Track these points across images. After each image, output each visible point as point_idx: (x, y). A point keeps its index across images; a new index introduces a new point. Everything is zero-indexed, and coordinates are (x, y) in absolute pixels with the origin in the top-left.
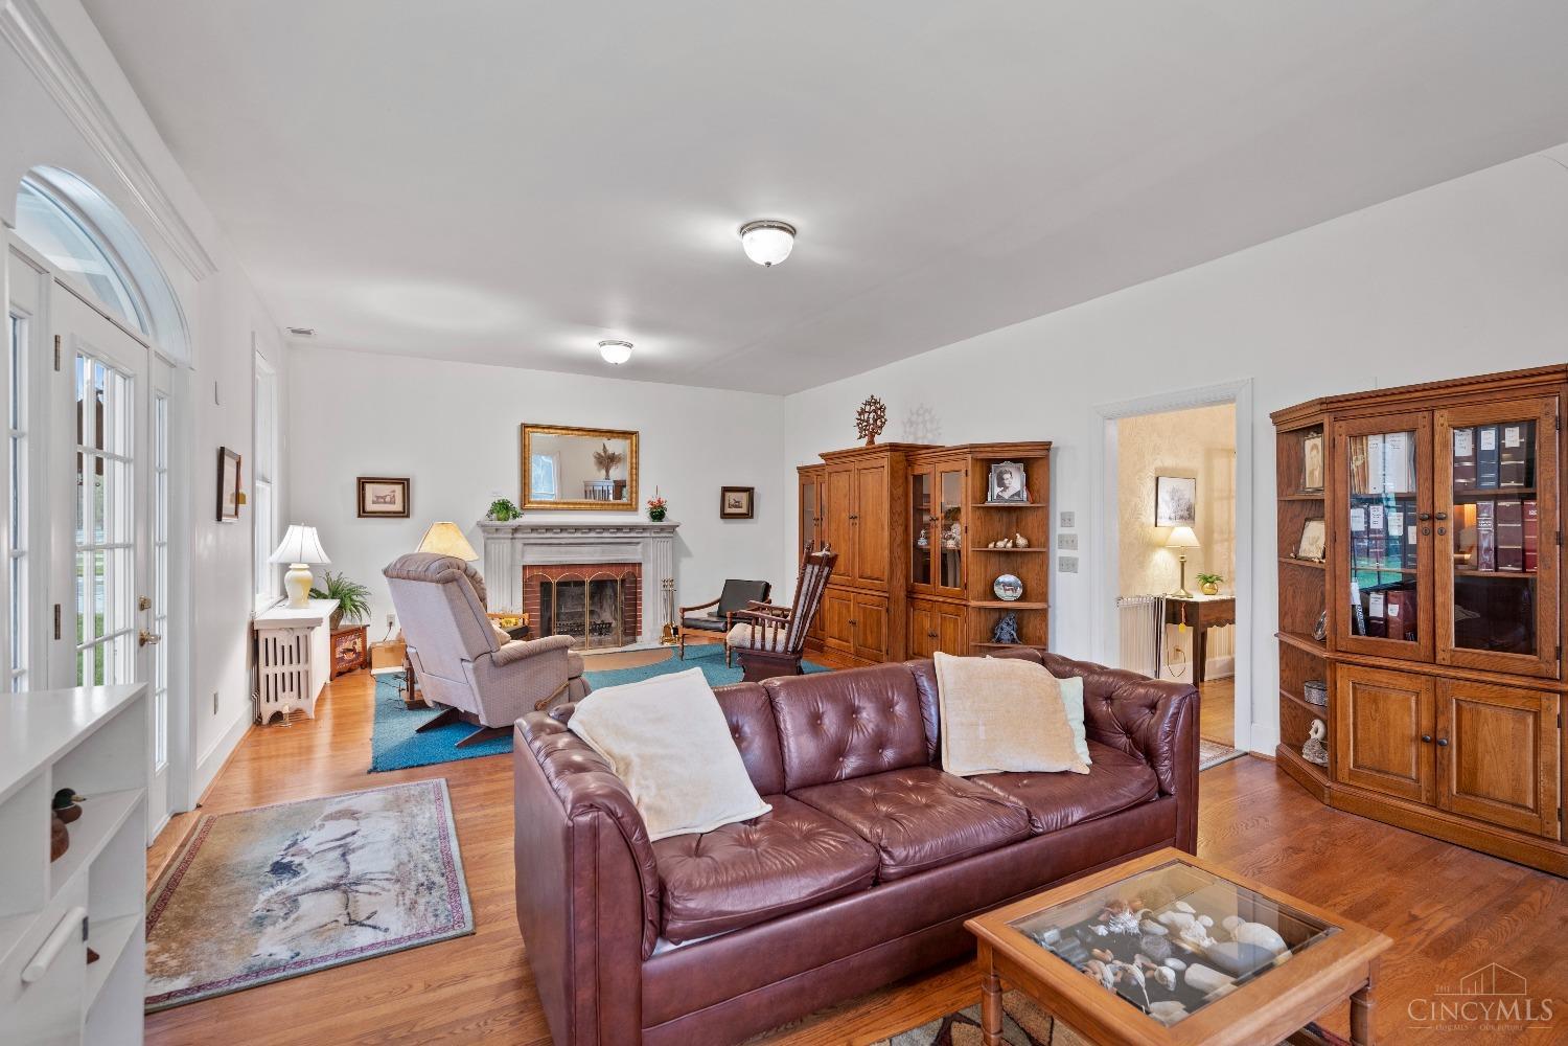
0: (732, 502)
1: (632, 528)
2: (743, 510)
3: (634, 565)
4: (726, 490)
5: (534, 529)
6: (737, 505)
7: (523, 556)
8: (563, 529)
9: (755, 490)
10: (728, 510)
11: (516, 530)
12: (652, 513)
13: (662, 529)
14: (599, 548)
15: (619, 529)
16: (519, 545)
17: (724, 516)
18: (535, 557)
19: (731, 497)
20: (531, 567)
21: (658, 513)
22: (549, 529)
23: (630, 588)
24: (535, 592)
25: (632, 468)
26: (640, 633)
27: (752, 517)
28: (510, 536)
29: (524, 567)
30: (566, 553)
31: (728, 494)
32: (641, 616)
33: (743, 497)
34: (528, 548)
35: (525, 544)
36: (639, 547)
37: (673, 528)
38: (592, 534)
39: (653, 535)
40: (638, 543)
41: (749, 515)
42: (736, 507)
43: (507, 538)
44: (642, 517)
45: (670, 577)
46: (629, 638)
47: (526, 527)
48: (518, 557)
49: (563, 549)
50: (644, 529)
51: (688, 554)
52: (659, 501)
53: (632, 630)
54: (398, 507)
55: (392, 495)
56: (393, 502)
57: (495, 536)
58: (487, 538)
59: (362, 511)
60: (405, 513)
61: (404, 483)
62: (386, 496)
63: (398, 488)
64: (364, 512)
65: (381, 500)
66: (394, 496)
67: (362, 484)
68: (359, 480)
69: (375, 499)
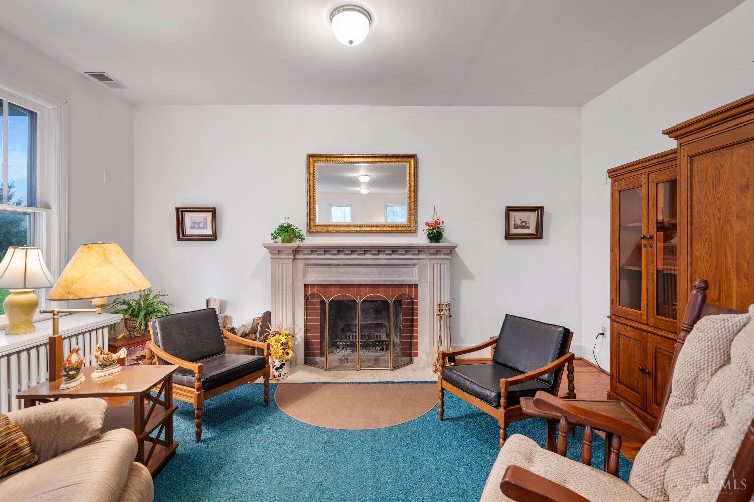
0: (518, 222)
1: (407, 250)
2: (532, 231)
3: (410, 286)
4: (510, 210)
5: (313, 250)
6: (524, 225)
7: (304, 276)
8: (340, 250)
9: (545, 210)
10: (513, 231)
11: (297, 251)
12: (429, 234)
13: (438, 251)
14: (374, 269)
15: (394, 250)
16: (300, 265)
17: (509, 236)
18: (315, 276)
19: (517, 217)
20: (313, 286)
21: (436, 235)
22: (326, 250)
23: (406, 309)
24: (315, 309)
25: (410, 191)
26: (417, 355)
27: (541, 238)
28: (292, 257)
29: (306, 286)
30: (345, 273)
31: (512, 214)
32: (417, 337)
33: (531, 217)
34: (310, 269)
35: (307, 265)
36: (416, 268)
37: (451, 250)
38: (368, 256)
39: (430, 257)
40: (415, 265)
41: (538, 235)
42: (523, 227)
43: (289, 259)
44: (421, 239)
45: (447, 300)
46: (406, 359)
47: (306, 248)
48: (300, 276)
49: (341, 269)
50: (420, 250)
51: (470, 276)
52: (436, 222)
53: (409, 352)
54: (209, 232)
55: (204, 221)
56: (205, 228)
57: (278, 256)
58: (273, 259)
59: (181, 235)
60: (214, 237)
61: (212, 211)
62: (200, 222)
63: (209, 215)
64: (183, 236)
65: (197, 226)
66: (206, 223)
67: (180, 213)
68: (178, 209)
69: (192, 225)
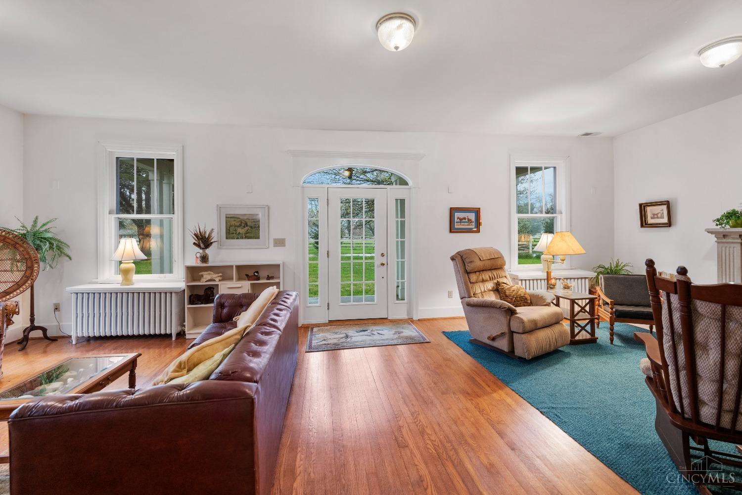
28: (739, 241)
43: (737, 243)
54: (665, 220)
55: (662, 212)
56: (662, 217)
57: (724, 240)
58: (718, 242)
59: (644, 223)
60: (669, 224)
61: (667, 203)
62: (658, 214)
63: (664, 207)
64: (646, 224)
65: (655, 216)
66: (663, 213)
67: (643, 208)
68: (641, 205)
69: (652, 216)
